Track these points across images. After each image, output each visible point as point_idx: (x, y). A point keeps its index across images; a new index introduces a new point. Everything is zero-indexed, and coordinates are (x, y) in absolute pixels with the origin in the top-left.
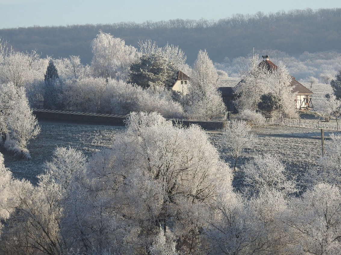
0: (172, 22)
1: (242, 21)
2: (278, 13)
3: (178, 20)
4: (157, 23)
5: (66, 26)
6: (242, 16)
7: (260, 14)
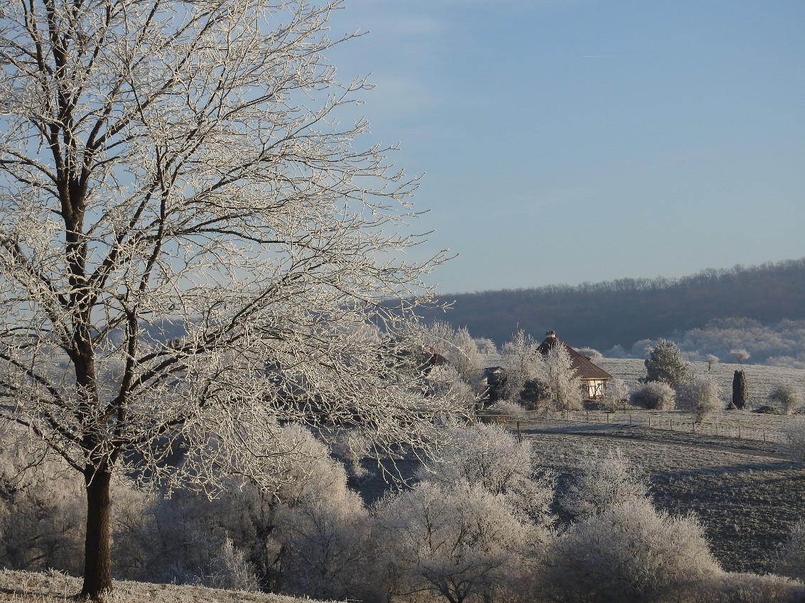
0: (618, 283)
1: (714, 278)
2: (763, 266)
3: (626, 280)
4: (597, 285)
5: (474, 292)
6: (715, 271)
7: (738, 268)
